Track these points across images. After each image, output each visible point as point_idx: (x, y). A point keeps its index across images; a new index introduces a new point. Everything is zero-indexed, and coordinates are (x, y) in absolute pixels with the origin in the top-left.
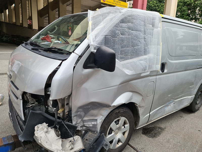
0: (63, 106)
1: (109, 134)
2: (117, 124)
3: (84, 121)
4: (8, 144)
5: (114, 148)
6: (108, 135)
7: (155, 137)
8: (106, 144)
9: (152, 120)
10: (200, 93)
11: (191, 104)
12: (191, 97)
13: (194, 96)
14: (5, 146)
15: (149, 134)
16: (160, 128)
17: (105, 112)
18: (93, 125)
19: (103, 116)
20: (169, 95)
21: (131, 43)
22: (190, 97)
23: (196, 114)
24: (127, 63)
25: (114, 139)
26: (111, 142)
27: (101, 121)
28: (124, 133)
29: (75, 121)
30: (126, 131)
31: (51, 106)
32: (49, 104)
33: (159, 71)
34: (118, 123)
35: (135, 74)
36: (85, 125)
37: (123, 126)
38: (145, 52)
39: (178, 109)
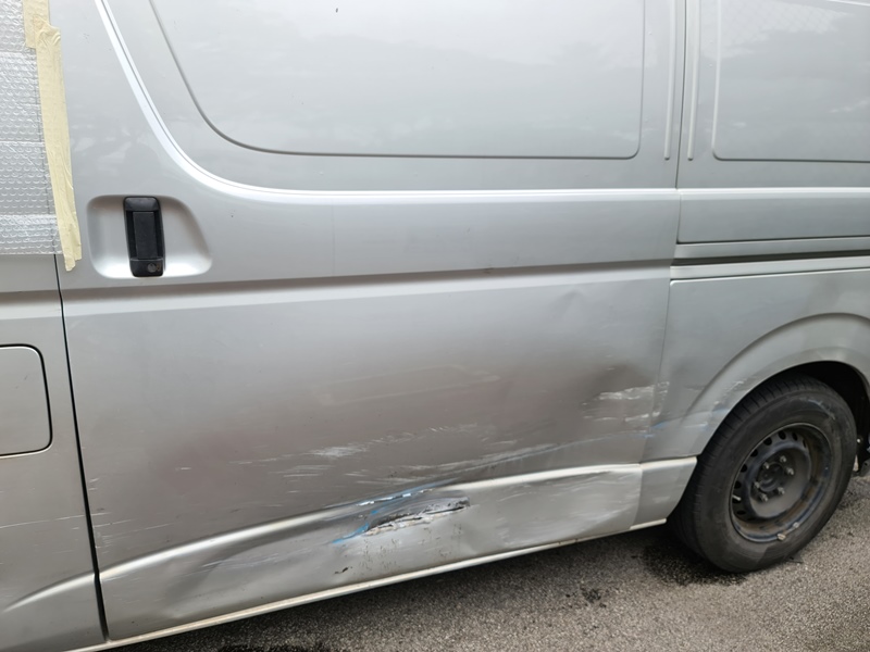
12: (646, 474)
13: (694, 461)
20: (320, 447)
22: (637, 469)
39: (507, 545)
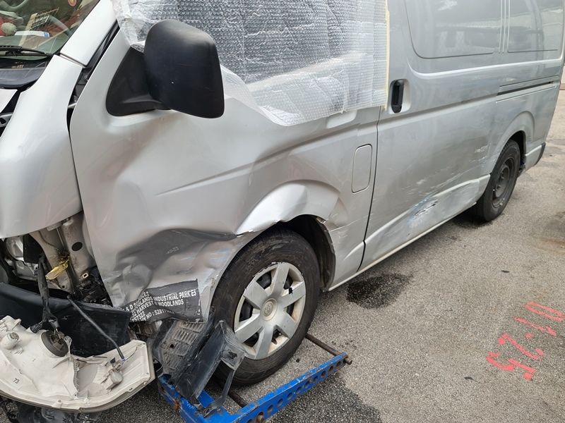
0: (63, 254)
1: (243, 317)
2: (265, 285)
3: (152, 293)
5: (263, 356)
6: (240, 321)
7: (383, 303)
8: (231, 353)
9: (374, 258)
10: (504, 167)
11: (481, 201)
12: (481, 181)
13: (489, 175)
15: (367, 297)
16: (396, 277)
17: (221, 257)
18: (185, 299)
19: (215, 268)
20: (419, 180)
21: (282, 13)
22: (477, 180)
23: (495, 225)
24: (275, 88)
25: (261, 329)
26: (252, 341)
27: (210, 284)
28: (290, 309)
29: (121, 297)
30: (297, 301)
31: (22, 259)
32: (14, 253)
33: (386, 107)
34: (268, 282)
35: (305, 121)
36: (160, 304)
37: (285, 288)
38: (335, 46)
39: (444, 218)
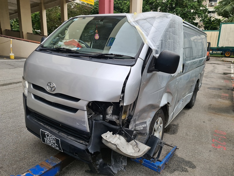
0: (124, 112)
3: (136, 125)
4: (57, 165)
7: (175, 133)
8: (160, 142)
11: (191, 100)
13: (193, 92)
14: (54, 168)
17: (153, 114)
18: (143, 127)
19: (151, 118)
20: (183, 93)
22: (191, 94)
27: (149, 122)
32: (109, 112)
33: (182, 72)
36: (137, 129)
